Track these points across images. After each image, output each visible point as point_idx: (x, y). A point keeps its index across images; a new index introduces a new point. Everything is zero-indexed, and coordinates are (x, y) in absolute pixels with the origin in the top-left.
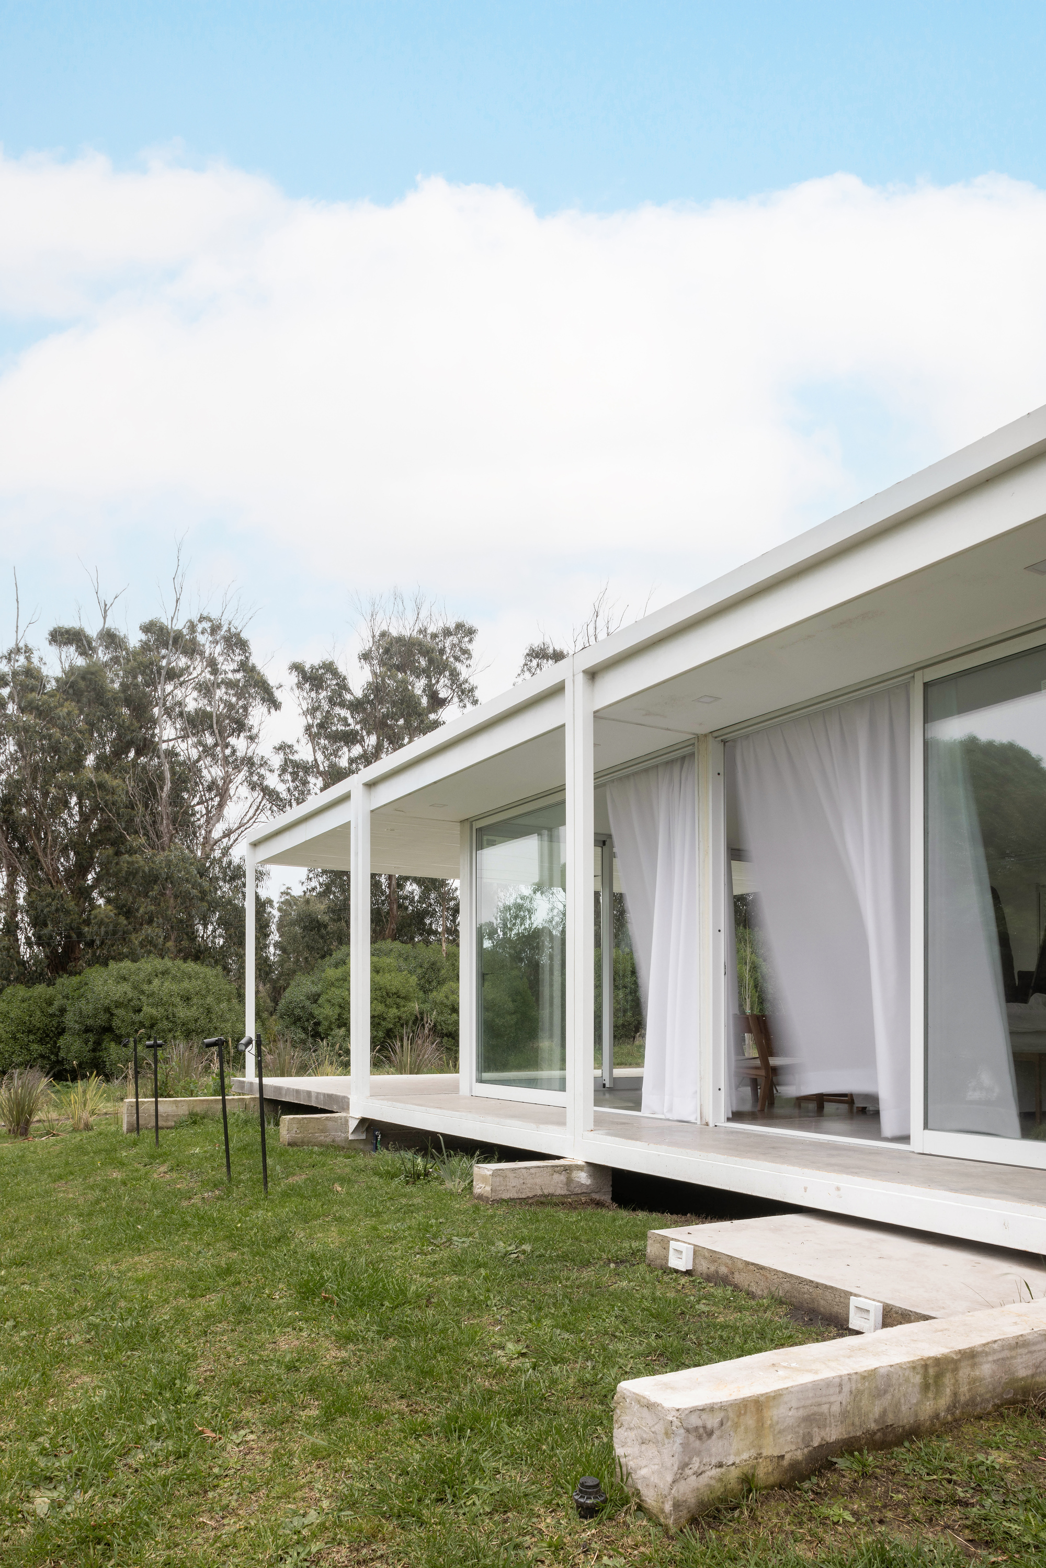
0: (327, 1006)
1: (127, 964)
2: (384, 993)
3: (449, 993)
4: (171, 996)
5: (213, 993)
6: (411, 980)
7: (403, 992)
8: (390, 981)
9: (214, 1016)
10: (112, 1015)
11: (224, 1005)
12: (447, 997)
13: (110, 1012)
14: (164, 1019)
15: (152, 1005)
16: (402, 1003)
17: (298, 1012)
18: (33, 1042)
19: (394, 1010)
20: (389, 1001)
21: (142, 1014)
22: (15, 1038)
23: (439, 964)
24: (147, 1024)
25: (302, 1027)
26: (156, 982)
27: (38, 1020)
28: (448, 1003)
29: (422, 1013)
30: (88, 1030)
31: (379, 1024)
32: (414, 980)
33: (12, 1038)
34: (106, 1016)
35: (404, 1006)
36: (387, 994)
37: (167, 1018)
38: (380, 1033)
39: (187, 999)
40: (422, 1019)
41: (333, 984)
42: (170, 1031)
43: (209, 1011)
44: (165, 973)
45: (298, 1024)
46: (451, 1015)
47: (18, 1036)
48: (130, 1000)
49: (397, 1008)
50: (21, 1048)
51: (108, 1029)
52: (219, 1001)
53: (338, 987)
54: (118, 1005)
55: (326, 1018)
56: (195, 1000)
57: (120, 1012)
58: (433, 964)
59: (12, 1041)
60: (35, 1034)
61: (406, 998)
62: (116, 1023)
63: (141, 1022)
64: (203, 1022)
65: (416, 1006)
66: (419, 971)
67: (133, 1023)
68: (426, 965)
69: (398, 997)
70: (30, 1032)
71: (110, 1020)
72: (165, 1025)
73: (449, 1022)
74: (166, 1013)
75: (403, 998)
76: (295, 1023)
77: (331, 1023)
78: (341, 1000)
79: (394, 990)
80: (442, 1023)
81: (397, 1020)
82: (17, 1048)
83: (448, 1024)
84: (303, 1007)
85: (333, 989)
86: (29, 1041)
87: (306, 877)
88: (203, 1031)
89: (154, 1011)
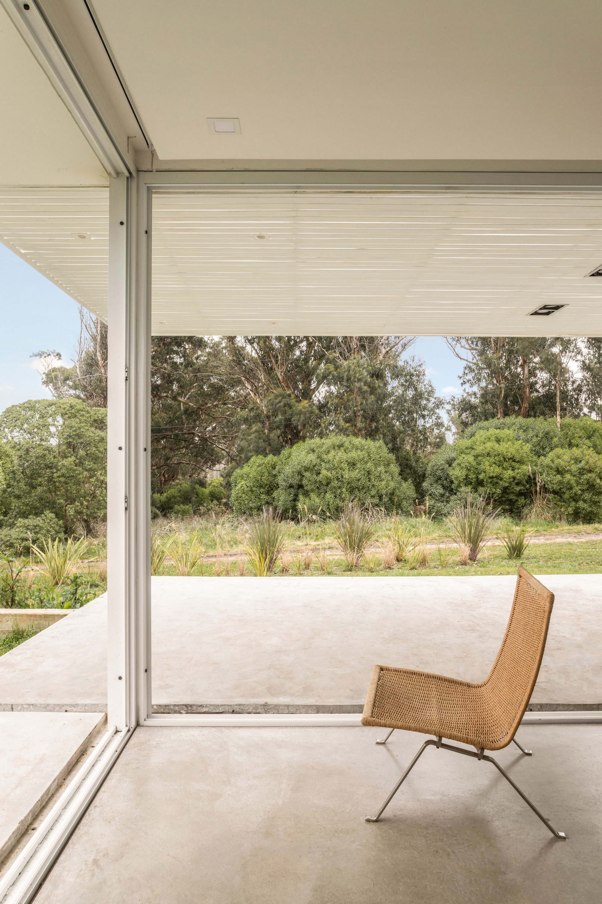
0: (457, 469)
1: (317, 440)
2: (502, 459)
3: (555, 458)
4: (341, 463)
5: (374, 460)
6: (524, 448)
7: (517, 457)
8: (507, 448)
9: (372, 477)
10: (303, 476)
11: (381, 469)
12: (552, 461)
13: (301, 475)
14: (335, 479)
15: (328, 470)
16: (517, 465)
17: (439, 473)
18: (263, 493)
19: (510, 472)
20: (506, 464)
21: (321, 476)
22: (252, 491)
23: (552, 433)
24: (324, 482)
25: (442, 484)
26: (333, 453)
27: (265, 479)
28: (553, 466)
29: (534, 474)
30: (291, 486)
31: (497, 483)
32: (527, 447)
33: (250, 491)
34: (298, 478)
35: (518, 469)
36: (504, 458)
37: (338, 479)
38: (498, 490)
39: (352, 465)
40: (535, 479)
41: (462, 452)
42: (340, 488)
43: (369, 473)
44: (340, 446)
45: (439, 482)
46: (555, 475)
47: (254, 489)
48: (314, 466)
49: (513, 470)
50: (256, 497)
51: (301, 486)
52: (376, 465)
53: (467, 454)
54: (307, 469)
55: (457, 478)
56: (358, 465)
57: (307, 474)
58: (547, 434)
59: (250, 493)
60: (264, 488)
61: (521, 462)
62: (304, 482)
63: (320, 482)
64: (364, 481)
65: (528, 469)
66: (535, 440)
67: (316, 482)
68: (541, 435)
69: (514, 461)
70: (261, 486)
71: (301, 480)
72: (335, 483)
73: (554, 482)
74: (337, 475)
75: (518, 462)
76: (437, 481)
77: (460, 482)
78: (467, 464)
79: (509, 455)
80: (549, 483)
81: (512, 480)
82: (253, 497)
83: (553, 484)
84: (443, 469)
85: (463, 455)
86: (260, 493)
87: (462, 373)
88: (363, 488)
89: (329, 474)
